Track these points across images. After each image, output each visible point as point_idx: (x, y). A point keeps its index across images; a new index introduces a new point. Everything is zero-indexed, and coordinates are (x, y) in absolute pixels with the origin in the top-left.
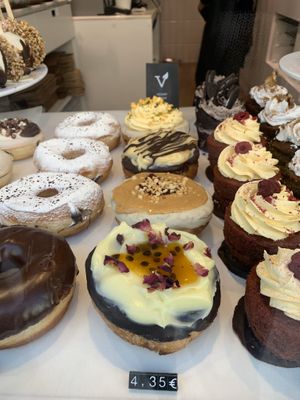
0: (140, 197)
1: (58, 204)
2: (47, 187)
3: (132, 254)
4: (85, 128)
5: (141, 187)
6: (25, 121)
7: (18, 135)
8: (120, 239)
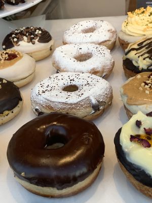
0: (147, 92)
1: (83, 97)
2: (69, 84)
3: (150, 135)
4: (89, 34)
5: (146, 84)
6: (40, 29)
7: (36, 41)
8: (138, 124)
